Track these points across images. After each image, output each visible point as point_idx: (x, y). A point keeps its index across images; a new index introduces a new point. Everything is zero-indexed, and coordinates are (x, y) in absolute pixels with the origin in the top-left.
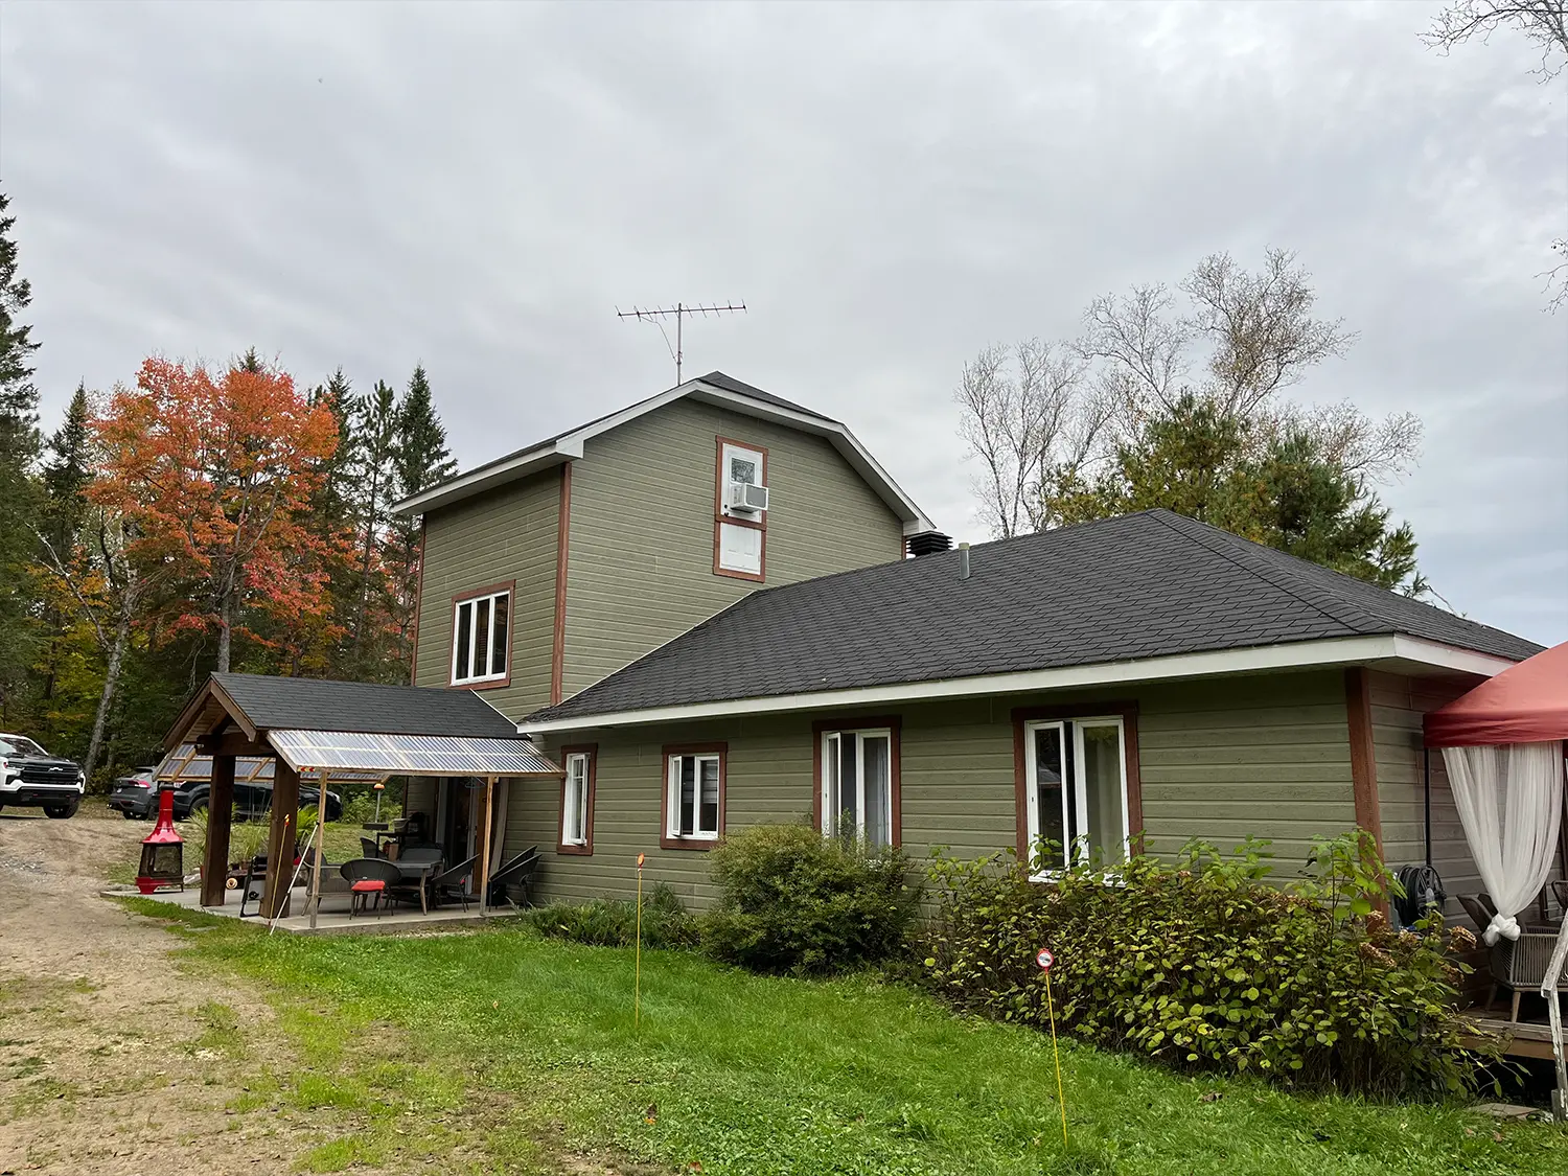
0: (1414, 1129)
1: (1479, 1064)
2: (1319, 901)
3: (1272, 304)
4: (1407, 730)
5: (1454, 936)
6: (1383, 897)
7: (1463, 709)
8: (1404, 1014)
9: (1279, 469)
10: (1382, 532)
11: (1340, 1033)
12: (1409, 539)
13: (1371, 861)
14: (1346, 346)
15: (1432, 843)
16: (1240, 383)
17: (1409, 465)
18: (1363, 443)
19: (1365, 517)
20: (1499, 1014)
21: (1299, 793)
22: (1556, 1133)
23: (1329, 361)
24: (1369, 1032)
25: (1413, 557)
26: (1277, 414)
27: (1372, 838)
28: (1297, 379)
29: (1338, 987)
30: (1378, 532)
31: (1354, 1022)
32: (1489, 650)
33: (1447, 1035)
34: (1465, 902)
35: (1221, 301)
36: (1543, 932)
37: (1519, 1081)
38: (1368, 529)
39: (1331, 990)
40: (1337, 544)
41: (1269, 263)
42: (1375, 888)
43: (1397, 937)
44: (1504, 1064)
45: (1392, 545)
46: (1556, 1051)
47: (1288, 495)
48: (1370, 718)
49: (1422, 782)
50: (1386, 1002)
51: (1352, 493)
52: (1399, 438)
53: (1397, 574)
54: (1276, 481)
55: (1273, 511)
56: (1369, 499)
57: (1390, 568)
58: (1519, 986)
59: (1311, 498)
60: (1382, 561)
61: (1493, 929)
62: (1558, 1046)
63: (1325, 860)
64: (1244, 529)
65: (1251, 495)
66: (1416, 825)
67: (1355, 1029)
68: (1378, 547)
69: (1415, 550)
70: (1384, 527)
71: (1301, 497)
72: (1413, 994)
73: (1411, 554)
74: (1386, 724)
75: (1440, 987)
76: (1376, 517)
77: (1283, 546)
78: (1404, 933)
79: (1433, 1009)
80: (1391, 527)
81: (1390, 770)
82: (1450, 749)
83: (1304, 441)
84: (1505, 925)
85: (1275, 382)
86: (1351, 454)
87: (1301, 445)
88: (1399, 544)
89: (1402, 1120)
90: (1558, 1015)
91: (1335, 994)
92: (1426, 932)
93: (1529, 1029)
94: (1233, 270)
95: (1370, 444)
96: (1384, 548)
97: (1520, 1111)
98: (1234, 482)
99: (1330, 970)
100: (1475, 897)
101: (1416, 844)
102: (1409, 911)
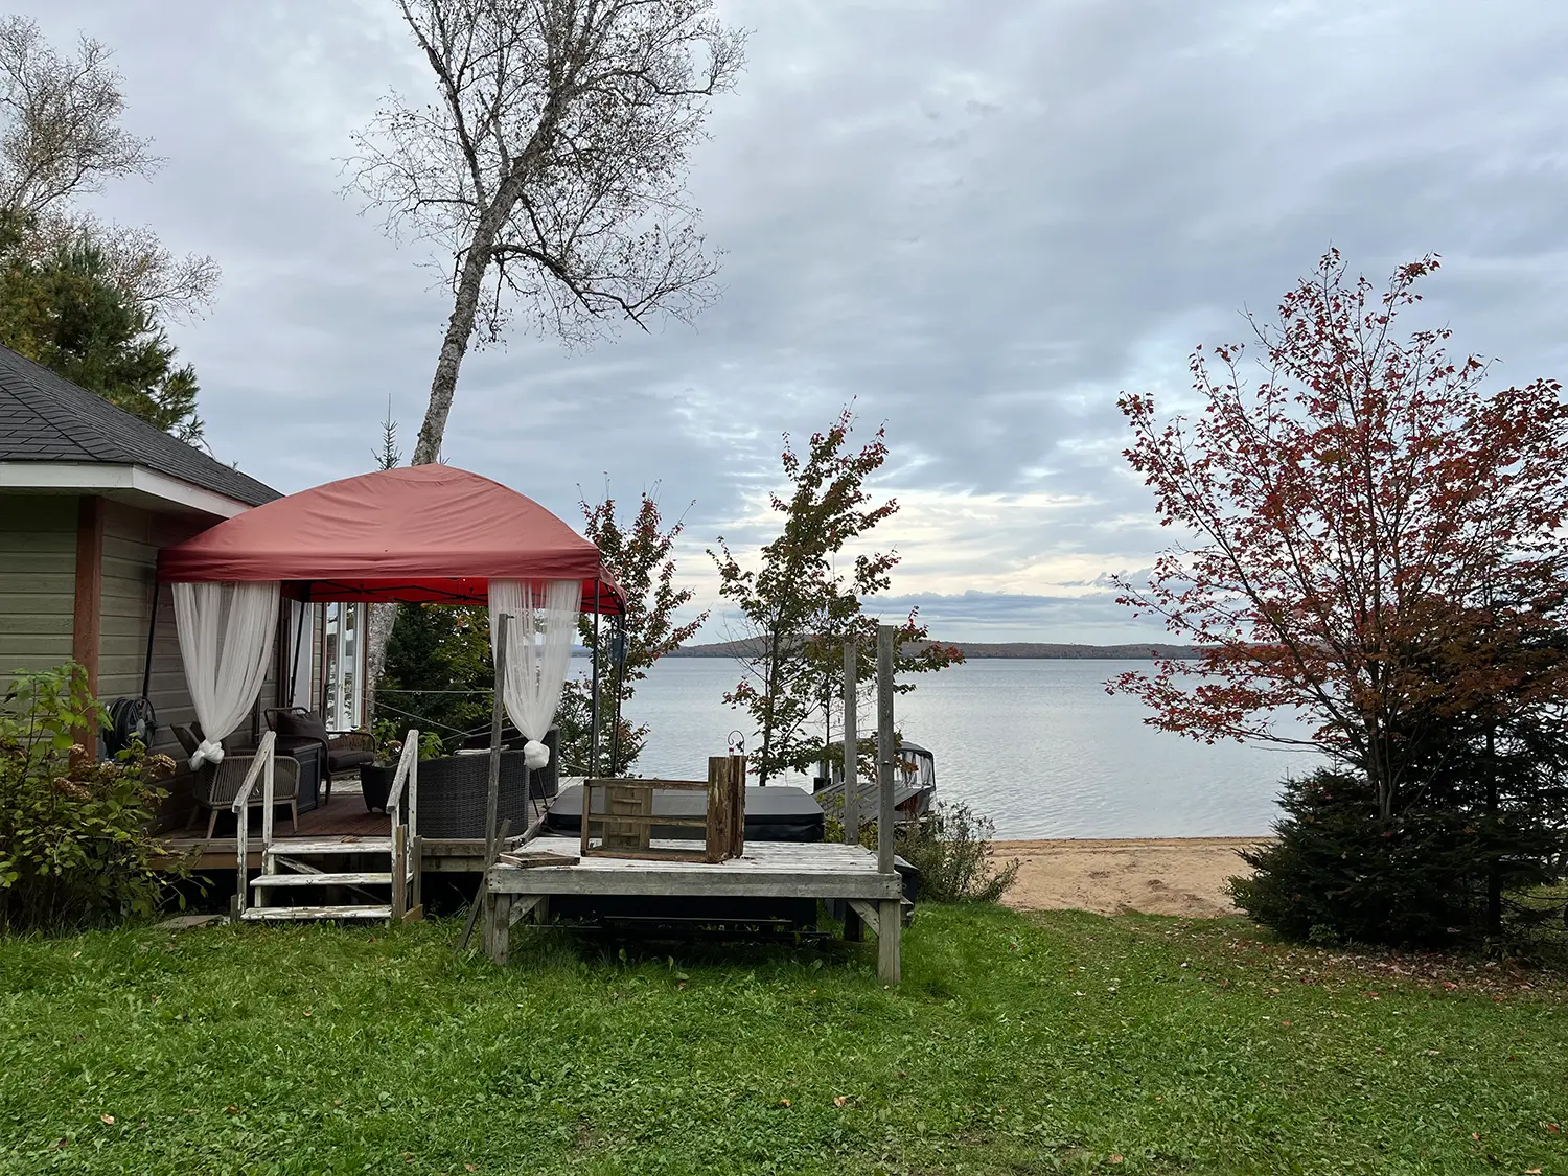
0: (85, 956)
1: (163, 882)
2: (19, 740)
3: (79, 96)
4: (140, 564)
5: (155, 763)
6: (88, 730)
7: (199, 547)
8: (94, 844)
9: (63, 279)
10: (166, 369)
11: (23, 872)
12: (192, 381)
13: (81, 695)
14: (153, 169)
15: (152, 676)
16: (32, 174)
17: (203, 309)
18: (161, 274)
19: (150, 349)
20: (195, 833)
21: (13, 626)
22: (229, 934)
23: (133, 177)
24: (52, 867)
25: (195, 400)
26: (72, 220)
27: (84, 671)
28: (99, 189)
29: (26, 825)
30: (163, 368)
31: (38, 858)
32: (230, 493)
33: (135, 859)
34: (178, 732)
35: (22, 73)
36: (242, 754)
37: (204, 892)
38: (152, 364)
39: (17, 830)
40: (118, 372)
41: (83, 49)
42: (81, 722)
43: (98, 769)
44: (192, 879)
45: (174, 384)
46: (239, 860)
47: (70, 309)
48: (101, 549)
49: (149, 616)
50: (74, 835)
51: (140, 324)
52: (197, 280)
53: (176, 415)
54: (58, 292)
55: (52, 324)
56: (158, 332)
57: (170, 407)
58: (216, 804)
59: (97, 318)
60: (163, 398)
61: (200, 754)
62: (242, 855)
63: (26, 694)
64: (13, 337)
65: (26, 300)
66: (134, 657)
67: (39, 865)
68: (160, 384)
69: (197, 394)
70: (168, 365)
71: (84, 316)
72: (104, 823)
73: (192, 397)
74: (117, 557)
75: (134, 814)
76: (162, 353)
77: (57, 364)
78: (107, 764)
79: (122, 835)
80: (176, 365)
81: (117, 603)
82: (180, 584)
83: (96, 255)
84: (211, 750)
85: (73, 184)
86: (148, 284)
87: (92, 257)
88: (181, 384)
89: (76, 950)
90: (246, 827)
91: (20, 833)
92: (129, 761)
93: (221, 843)
94: (40, 43)
95: (168, 278)
96: (166, 386)
97: (201, 920)
98: (8, 283)
99: (19, 809)
100: (187, 727)
101: (134, 676)
102: (115, 741)
